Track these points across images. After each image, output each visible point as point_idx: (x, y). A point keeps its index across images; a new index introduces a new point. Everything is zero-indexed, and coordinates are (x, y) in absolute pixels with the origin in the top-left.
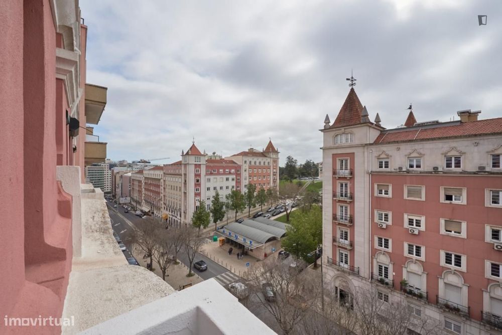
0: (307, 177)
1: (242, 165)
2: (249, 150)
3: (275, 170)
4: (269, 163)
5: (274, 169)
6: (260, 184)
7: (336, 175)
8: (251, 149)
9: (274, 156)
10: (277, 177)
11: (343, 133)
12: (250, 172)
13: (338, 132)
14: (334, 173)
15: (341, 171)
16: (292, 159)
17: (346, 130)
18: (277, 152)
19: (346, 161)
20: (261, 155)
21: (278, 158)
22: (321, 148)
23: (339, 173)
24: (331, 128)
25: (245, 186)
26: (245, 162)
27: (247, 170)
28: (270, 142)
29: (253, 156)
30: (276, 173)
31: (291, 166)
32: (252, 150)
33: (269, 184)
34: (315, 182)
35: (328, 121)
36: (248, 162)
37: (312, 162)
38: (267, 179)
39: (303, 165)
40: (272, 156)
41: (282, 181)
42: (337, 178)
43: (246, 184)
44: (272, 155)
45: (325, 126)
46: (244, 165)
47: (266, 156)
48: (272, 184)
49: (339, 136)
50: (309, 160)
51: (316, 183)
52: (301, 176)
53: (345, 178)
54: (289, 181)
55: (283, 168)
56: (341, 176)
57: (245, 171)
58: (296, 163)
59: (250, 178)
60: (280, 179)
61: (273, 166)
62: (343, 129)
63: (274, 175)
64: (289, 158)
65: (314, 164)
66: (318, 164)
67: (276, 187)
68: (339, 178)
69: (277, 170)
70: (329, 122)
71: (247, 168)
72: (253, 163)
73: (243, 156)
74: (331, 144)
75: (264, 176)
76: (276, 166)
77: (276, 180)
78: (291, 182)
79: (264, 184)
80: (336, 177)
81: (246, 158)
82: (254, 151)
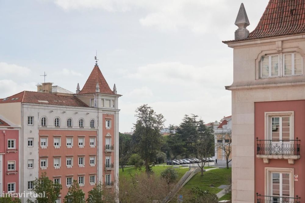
0: (187, 158)
1: (22, 128)
2: (39, 87)
3: (108, 142)
4: (92, 123)
5: (105, 137)
6: (69, 178)
7: (264, 154)
8: (45, 84)
9: (107, 105)
10: (113, 159)
11: (279, 52)
12: (43, 147)
13: (266, 49)
14: (259, 149)
15: (274, 144)
16: (152, 112)
17: (286, 45)
18: (114, 95)
19: (286, 119)
20: (73, 102)
21: (117, 111)
22: (227, 88)
23: (270, 149)
24: (251, 37)
25: (31, 184)
26: (30, 120)
27: (36, 143)
28: (97, 68)
29: (51, 103)
30: (112, 148)
31: (148, 129)
32: (47, 88)
33: (93, 177)
34: (207, 170)
35: (243, 21)
36: (37, 121)
37: (197, 120)
38: (87, 165)
39: (178, 129)
40: (100, 105)
41: (127, 168)
42: (266, 161)
43: (33, 179)
44: (100, 101)
45: (236, 33)
46: (27, 128)
47: (85, 105)
48: (100, 178)
49: (270, 57)
50: (191, 116)
51: (210, 173)
52: (172, 156)
53: (283, 162)
54: (144, 168)
55: (126, 135)
56: (275, 157)
57: (30, 143)
58: (159, 123)
59: (44, 164)
60: (122, 164)
61: (105, 130)
62: (278, 41)
63: (106, 154)
64: (143, 110)
65: (202, 126)
66: (212, 124)
67: (112, 184)
68: (270, 160)
69: (113, 142)
70: (247, 24)
71: (36, 135)
72: (51, 124)
73: (23, 103)
74: (251, 77)
75: (81, 158)
76: (113, 130)
77: (113, 166)
78: (149, 170)
79: (81, 178)
80: (262, 159)
81: (31, 110)
82: (53, 91)
